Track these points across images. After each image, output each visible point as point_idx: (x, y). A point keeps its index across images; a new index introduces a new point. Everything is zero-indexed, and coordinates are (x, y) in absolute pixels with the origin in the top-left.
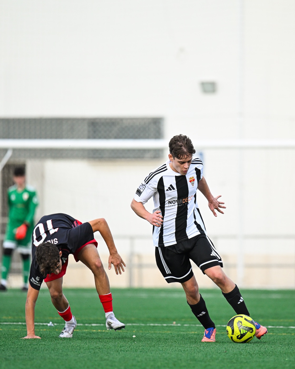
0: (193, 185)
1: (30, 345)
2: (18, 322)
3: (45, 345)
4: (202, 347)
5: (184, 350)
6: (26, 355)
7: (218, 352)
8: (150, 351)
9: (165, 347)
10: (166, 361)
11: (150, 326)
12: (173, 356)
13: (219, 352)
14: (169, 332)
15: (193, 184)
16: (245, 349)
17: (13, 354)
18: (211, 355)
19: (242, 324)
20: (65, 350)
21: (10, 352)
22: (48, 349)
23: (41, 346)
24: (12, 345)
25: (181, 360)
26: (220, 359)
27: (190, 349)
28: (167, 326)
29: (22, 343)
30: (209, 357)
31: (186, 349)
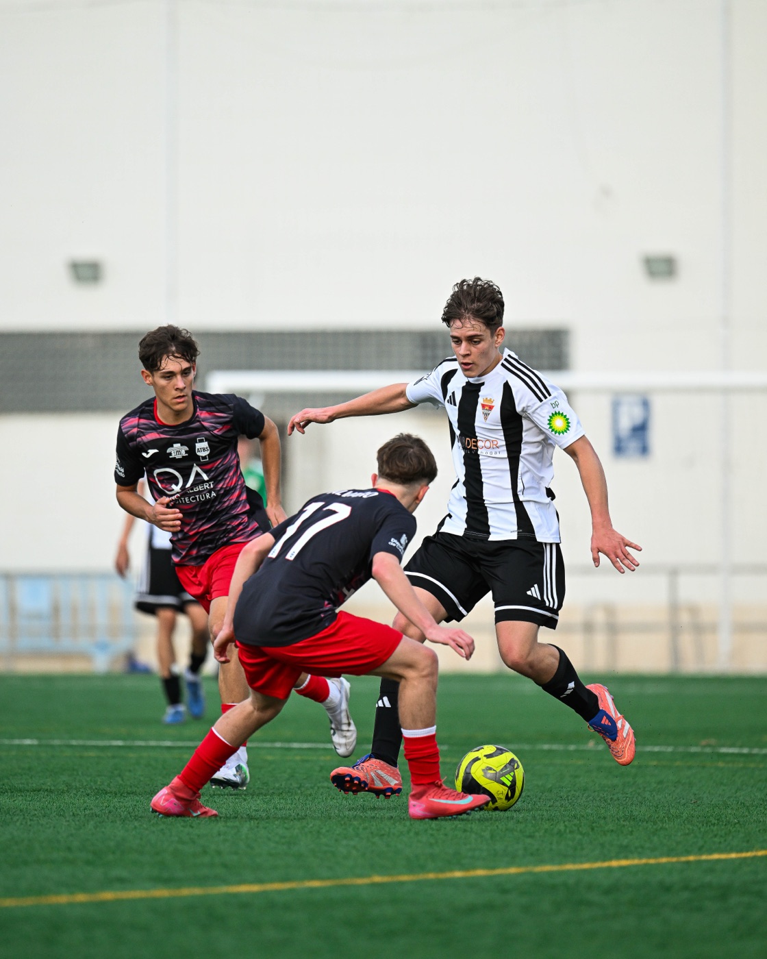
0: (486, 419)
1: (299, 788)
2: (273, 741)
3: (328, 788)
4: (648, 793)
5: (611, 799)
6: (290, 809)
7: (679, 802)
8: (542, 800)
9: (573, 792)
10: (576, 822)
11: (542, 751)
12: (589, 811)
13: (683, 802)
14: (580, 762)
15: (486, 415)
16: (735, 796)
17: (265, 806)
18: (667, 808)
19: (495, 769)
20: (370, 799)
21: (258, 802)
22: (336, 797)
23: (322, 790)
24: (263, 789)
25: (605, 818)
26: (685, 815)
27: (624, 795)
28: (576, 751)
29: (283, 784)
30: (662, 814)
31: (615, 797)
